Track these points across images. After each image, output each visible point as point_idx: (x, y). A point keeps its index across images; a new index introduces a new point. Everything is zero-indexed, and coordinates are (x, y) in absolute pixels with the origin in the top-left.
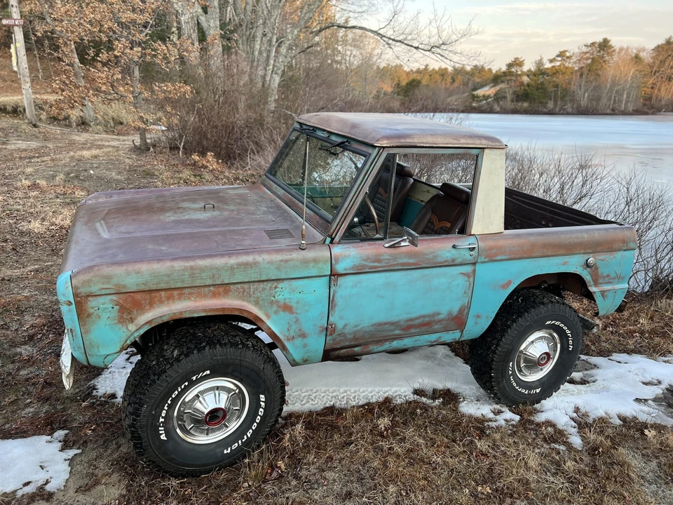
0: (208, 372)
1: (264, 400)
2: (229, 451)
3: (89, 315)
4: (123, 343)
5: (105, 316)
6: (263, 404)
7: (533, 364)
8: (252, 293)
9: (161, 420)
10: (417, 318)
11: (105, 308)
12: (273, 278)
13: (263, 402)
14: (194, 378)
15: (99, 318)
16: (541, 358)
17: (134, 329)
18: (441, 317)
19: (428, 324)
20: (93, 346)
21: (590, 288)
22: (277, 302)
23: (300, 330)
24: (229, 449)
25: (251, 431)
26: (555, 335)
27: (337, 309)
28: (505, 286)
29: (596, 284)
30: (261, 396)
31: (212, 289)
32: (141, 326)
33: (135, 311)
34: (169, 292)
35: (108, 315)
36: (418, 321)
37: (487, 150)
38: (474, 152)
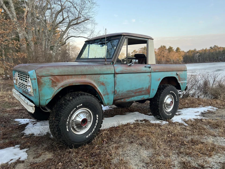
0: (82, 105)
1: (98, 117)
2: (88, 137)
3: (42, 83)
4: (53, 94)
6: (97, 118)
7: (169, 105)
8: (93, 78)
9: (67, 123)
11: (47, 81)
12: (99, 73)
13: (97, 117)
14: (78, 107)
15: (45, 85)
16: (170, 103)
18: (144, 89)
19: (141, 92)
21: (178, 82)
22: (100, 82)
23: (107, 92)
24: (88, 136)
25: (94, 129)
26: (172, 96)
27: (117, 85)
28: (159, 80)
29: (180, 81)
30: (97, 115)
31: (81, 76)
32: (60, 88)
33: (57, 82)
34: (68, 76)
35: (48, 84)
36: (138, 90)
37: (149, 39)
38: (146, 39)
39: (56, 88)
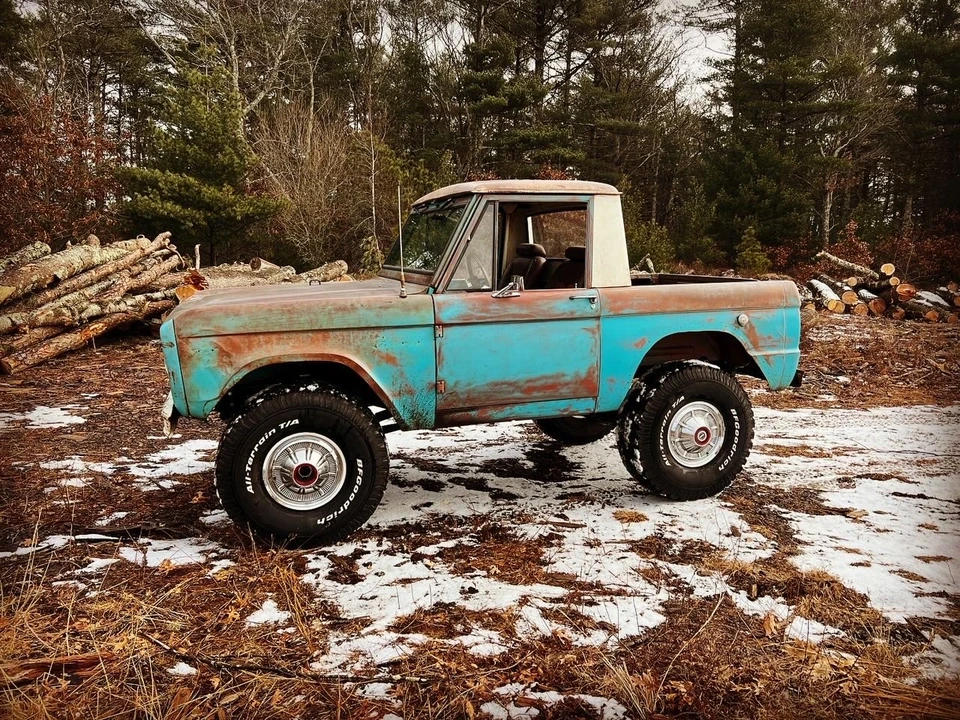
4: (222, 387)
5: (205, 358)
8: (352, 341)
10: (539, 379)
11: (206, 351)
12: (374, 325)
15: (200, 360)
17: (234, 372)
18: (568, 379)
19: (553, 387)
20: (193, 392)
21: (749, 352)
22: (379, 352)
23: (407, 386)
27: (445, 364)
28: (639, 346)
32: (241, 369)
33: (234, 354)
35: (208, 358)
36: (540, 383)
37: (597, 197)
38: (584, 199)
39: (231, 371)
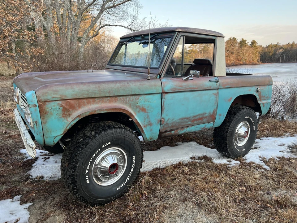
0: (110, 143)
2: (119, 189)
3: (47, 113)
4: (65, 128)
5: (55, 113)
6: (134, 161)
7: (242, 137)
8: (127, 101)
9: (87, 171)
11: (55, 109)
12: (137, 93)
13: (134, 160)
14: (103, 146)
16: (245, 134)
18: (207, 115)
19: (201, 119)
20: (48, 132)
21: (259, 102)
22: (139, 106)
23: (149, 122)
24: (119, 187)
25: (129, 177)
26: (248, 124)
27: (165, 110)
28: (230, 100)
29: (261, 100)
30: (134, 157)
31: (109, 98)
32: (75, 118)
33: (71, 110)
34: (88, 100)
35: (57, 112)
36: (198, 117)
37: (218, 38)
38: (214, 38)
39: (70, 119)
